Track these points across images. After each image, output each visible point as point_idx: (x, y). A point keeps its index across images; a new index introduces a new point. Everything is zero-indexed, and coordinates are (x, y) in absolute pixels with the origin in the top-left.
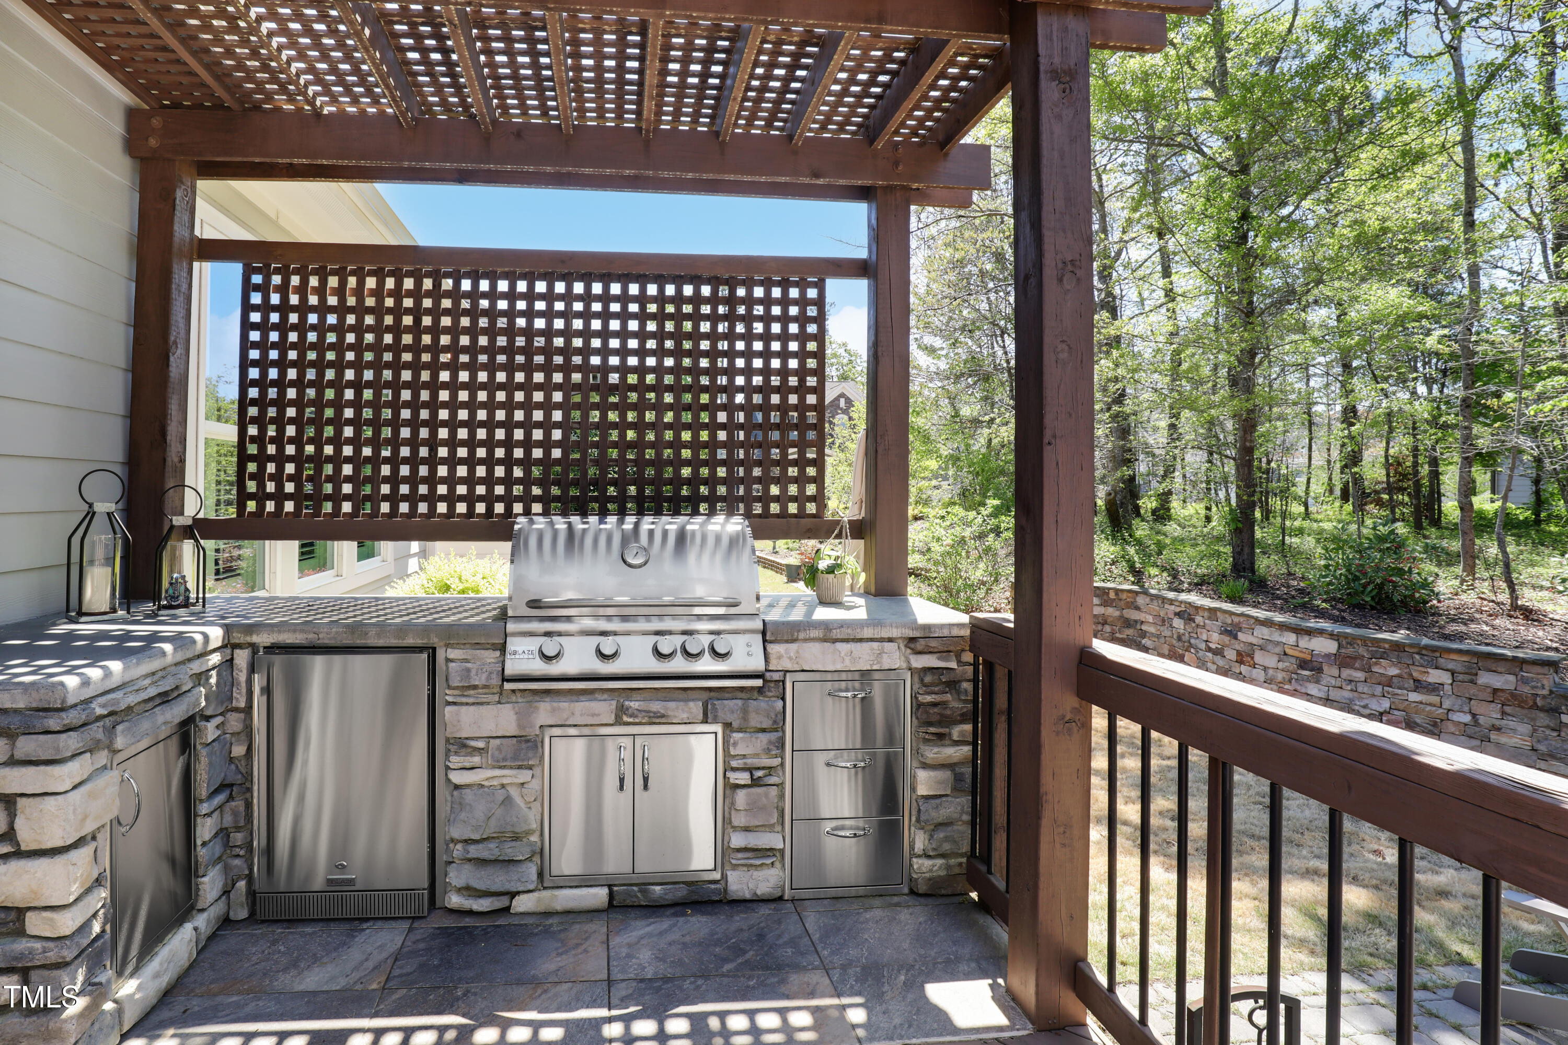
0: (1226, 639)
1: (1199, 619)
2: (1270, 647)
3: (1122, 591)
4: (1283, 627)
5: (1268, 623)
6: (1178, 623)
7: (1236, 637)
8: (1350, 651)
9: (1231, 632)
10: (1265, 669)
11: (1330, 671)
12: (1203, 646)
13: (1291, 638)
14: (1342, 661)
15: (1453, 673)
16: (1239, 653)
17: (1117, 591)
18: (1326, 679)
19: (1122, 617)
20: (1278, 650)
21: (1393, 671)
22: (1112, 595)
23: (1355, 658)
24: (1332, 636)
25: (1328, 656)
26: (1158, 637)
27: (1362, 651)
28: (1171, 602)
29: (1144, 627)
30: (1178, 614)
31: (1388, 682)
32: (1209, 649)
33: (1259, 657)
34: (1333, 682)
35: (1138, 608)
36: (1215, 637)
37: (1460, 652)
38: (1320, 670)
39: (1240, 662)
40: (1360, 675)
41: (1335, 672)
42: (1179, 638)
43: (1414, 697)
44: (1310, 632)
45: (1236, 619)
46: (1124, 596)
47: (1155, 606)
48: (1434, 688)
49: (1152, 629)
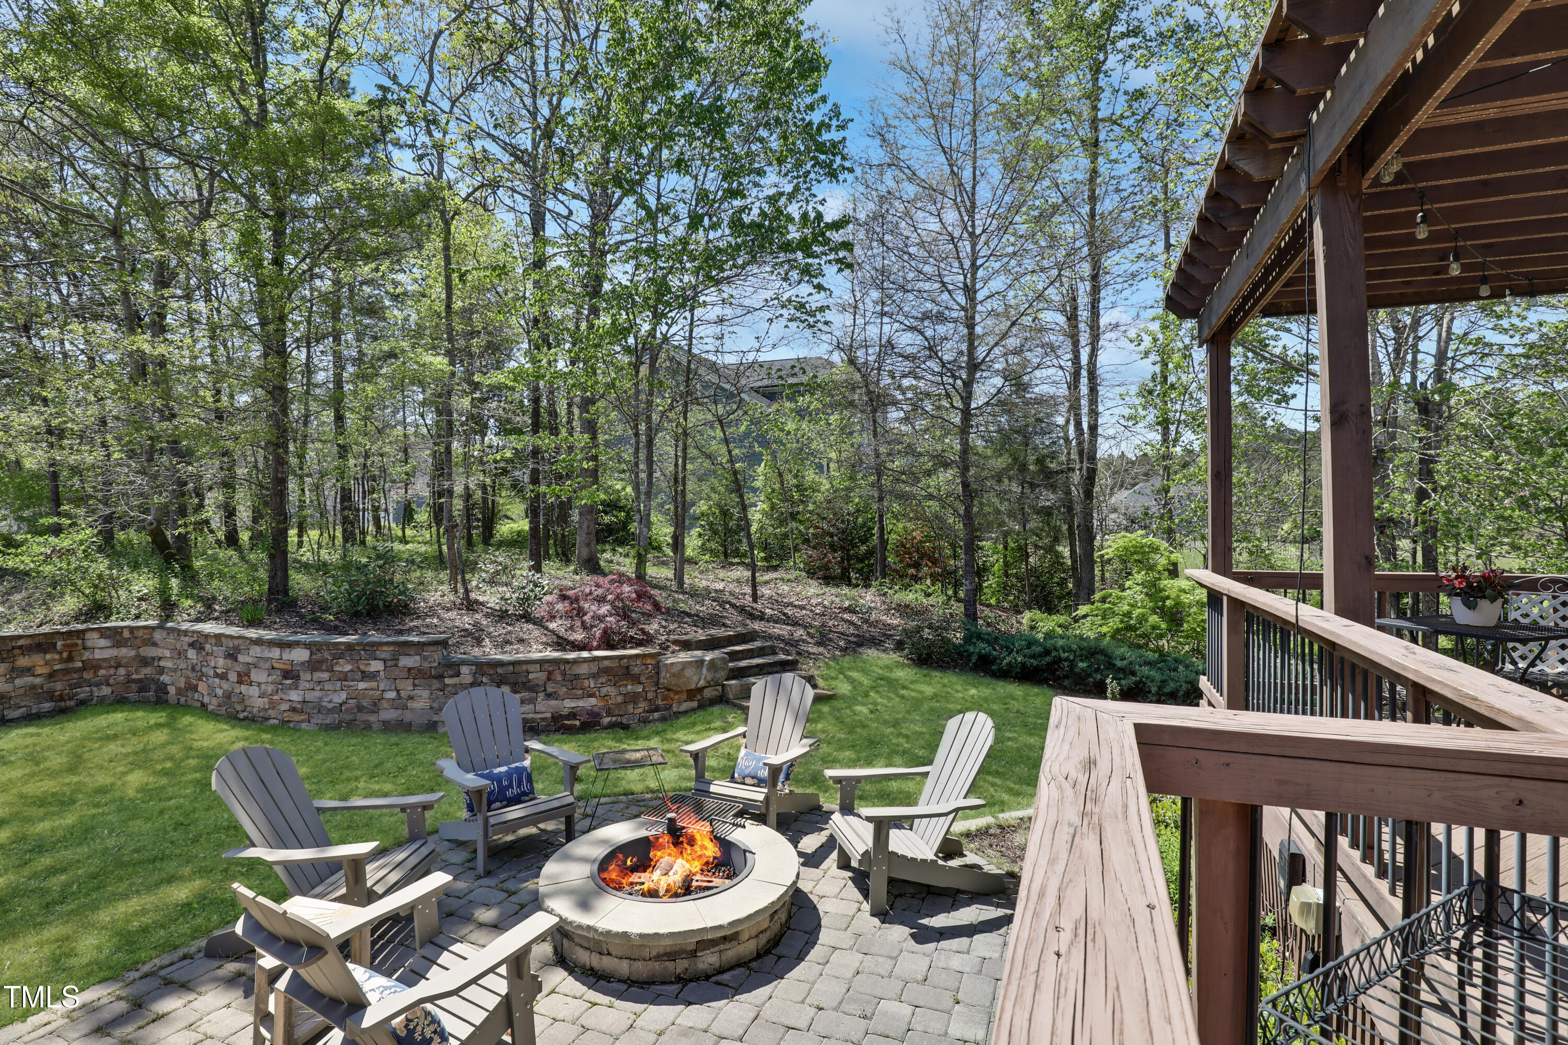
0: (229, 662)
1: (208, 647)
2: (261, 664)
3: (138, 628)
4: (271, 643)
5: (259, 642)
6: (192, 654)
7: (236, 660)
8: (318, 656)
9: (232, 656)
10: (259, 684)
11: (305, 676)
12: (211, 673)
13: (276, 653)
14: (313, 666)
15: (385, 661)
16: (239, 675)
17: (132, 629)
18: (303, 684)
19: (138, 656)
20: (267, 665)
21: (348, 668)
22: (126, 634)
23: (321, 662)
24: (307, 646)
25: (303, 663)
26: (175, 670)
27: (327, 655)
28: (186, 633)
29: (162, 663)
30: (192, 645)
31: (344, 677)
32: (217, 675)
33: (256, 676)
34: (307, 685)
35: (155, 644)
36: (221, 662)
37: (388, 644)
38: (297, 677)
39: (240, 682)
40: (325, 676)
41: (308, 677)
42: (193, 669)
43: (362, 685)
44: (290, 645)
45: (236, 642)
46: (140, 633)
47: (171, 640)
48: (373, 676)
49: (168, 664)
